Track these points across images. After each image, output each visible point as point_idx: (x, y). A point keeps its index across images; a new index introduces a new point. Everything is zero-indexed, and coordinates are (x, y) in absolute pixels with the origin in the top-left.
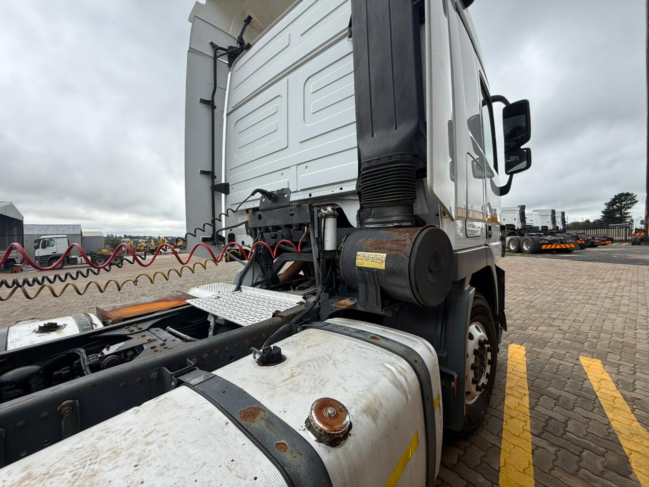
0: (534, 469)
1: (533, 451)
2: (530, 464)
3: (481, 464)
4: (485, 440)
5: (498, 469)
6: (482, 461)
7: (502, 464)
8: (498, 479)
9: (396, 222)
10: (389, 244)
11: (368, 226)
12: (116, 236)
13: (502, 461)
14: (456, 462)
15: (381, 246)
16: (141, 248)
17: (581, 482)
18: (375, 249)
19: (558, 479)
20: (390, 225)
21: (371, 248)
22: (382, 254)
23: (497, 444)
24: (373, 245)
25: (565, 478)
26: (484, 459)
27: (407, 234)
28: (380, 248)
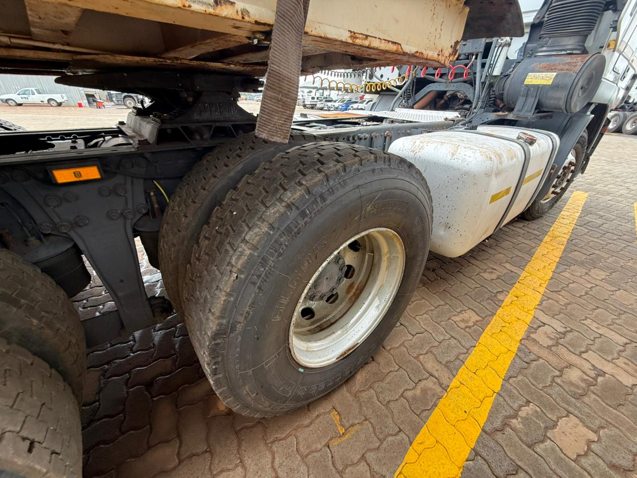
9: (570, 50)
10: (561, 65)
11: (540, 54)
15: (553, 68)
18: (547, 70)
20: (563, 53)
21: (543, 69)
22: (552, 73)
24: (545, 67)
27: (579, 58)
28: (552, 69)
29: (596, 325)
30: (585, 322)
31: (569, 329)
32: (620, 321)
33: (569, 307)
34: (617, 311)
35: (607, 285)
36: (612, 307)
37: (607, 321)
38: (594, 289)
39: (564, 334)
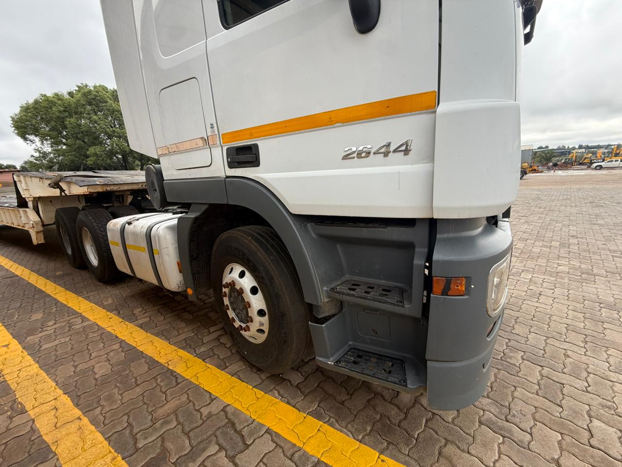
0: (194, 384)
1: (210, 393)
2: (200, 383)
3: (213, 353)
4: (234, 363)
5: (206, 361)
6: (215, 354)
7: (208, 365)
8: (198, 358)
12: (568, 147)
13: (210, 366)
14: (221, 341)
16: (586, 161)
17: (168, 412)
19: (180, 396)
23: (226, 370)
25: (177, 402)
26: (216, 356)
29: (62, 342)
30: (69, 338)
31: (71, 329)
32: (52, 355)
33: (85, 336)
34: (60, 357)
35: (86, 367)
36: (65, 356)
37: (59, 348)
38: (88, 356)
39: (70, 327)
